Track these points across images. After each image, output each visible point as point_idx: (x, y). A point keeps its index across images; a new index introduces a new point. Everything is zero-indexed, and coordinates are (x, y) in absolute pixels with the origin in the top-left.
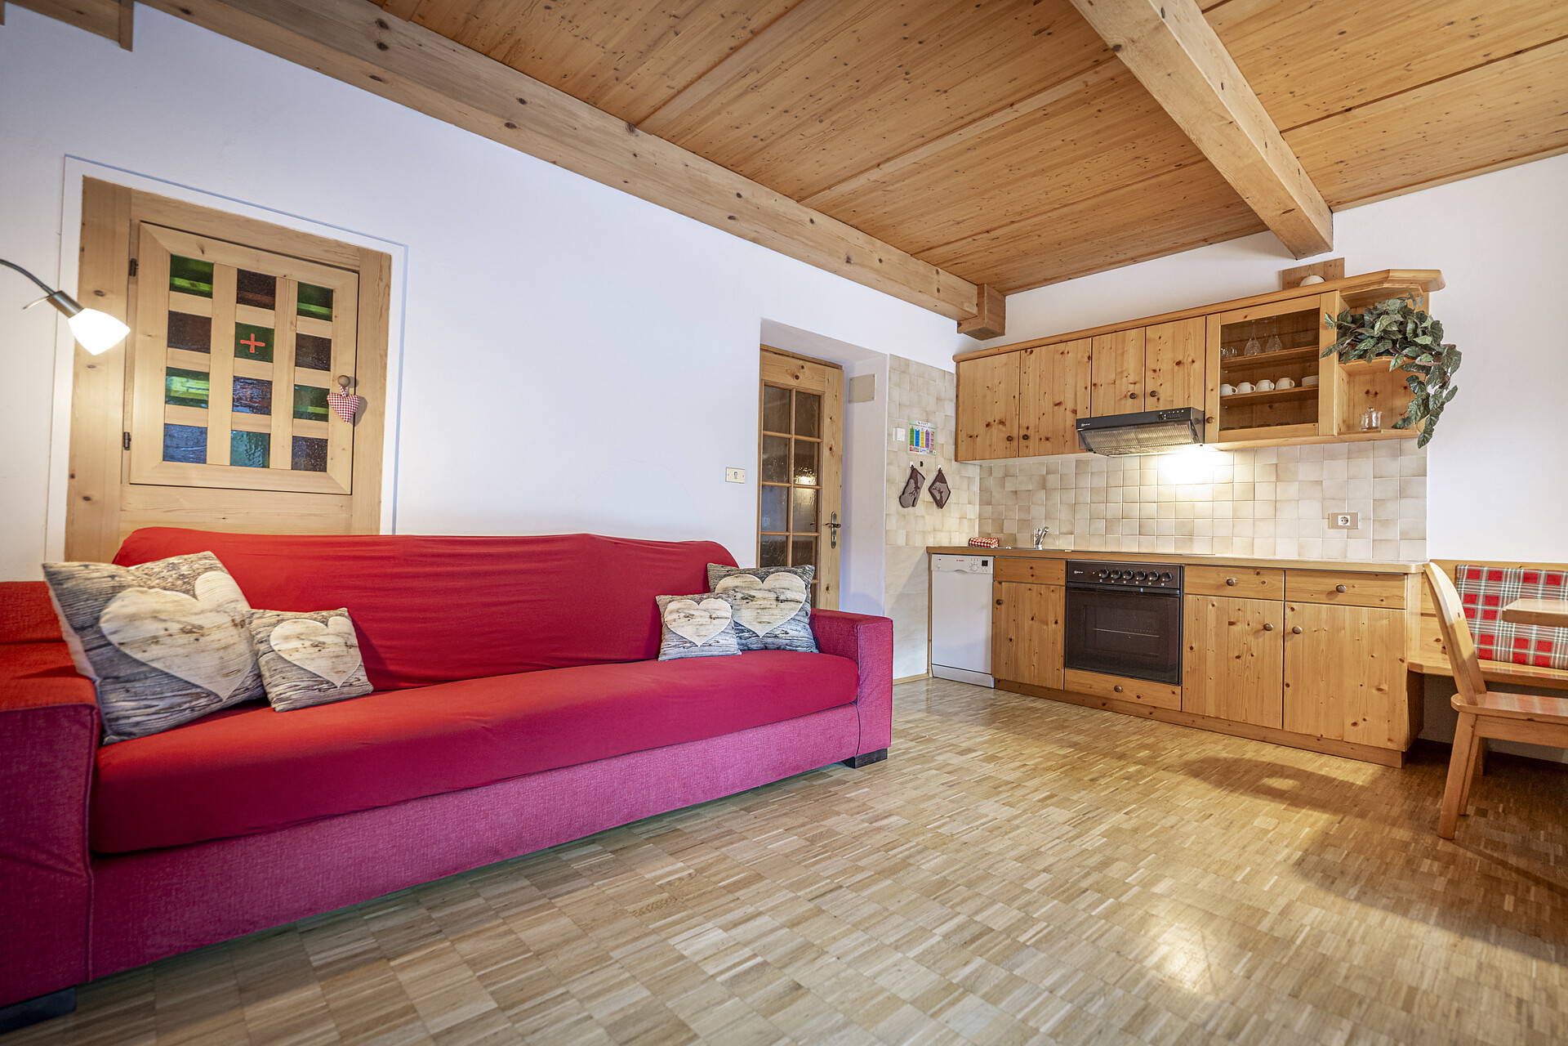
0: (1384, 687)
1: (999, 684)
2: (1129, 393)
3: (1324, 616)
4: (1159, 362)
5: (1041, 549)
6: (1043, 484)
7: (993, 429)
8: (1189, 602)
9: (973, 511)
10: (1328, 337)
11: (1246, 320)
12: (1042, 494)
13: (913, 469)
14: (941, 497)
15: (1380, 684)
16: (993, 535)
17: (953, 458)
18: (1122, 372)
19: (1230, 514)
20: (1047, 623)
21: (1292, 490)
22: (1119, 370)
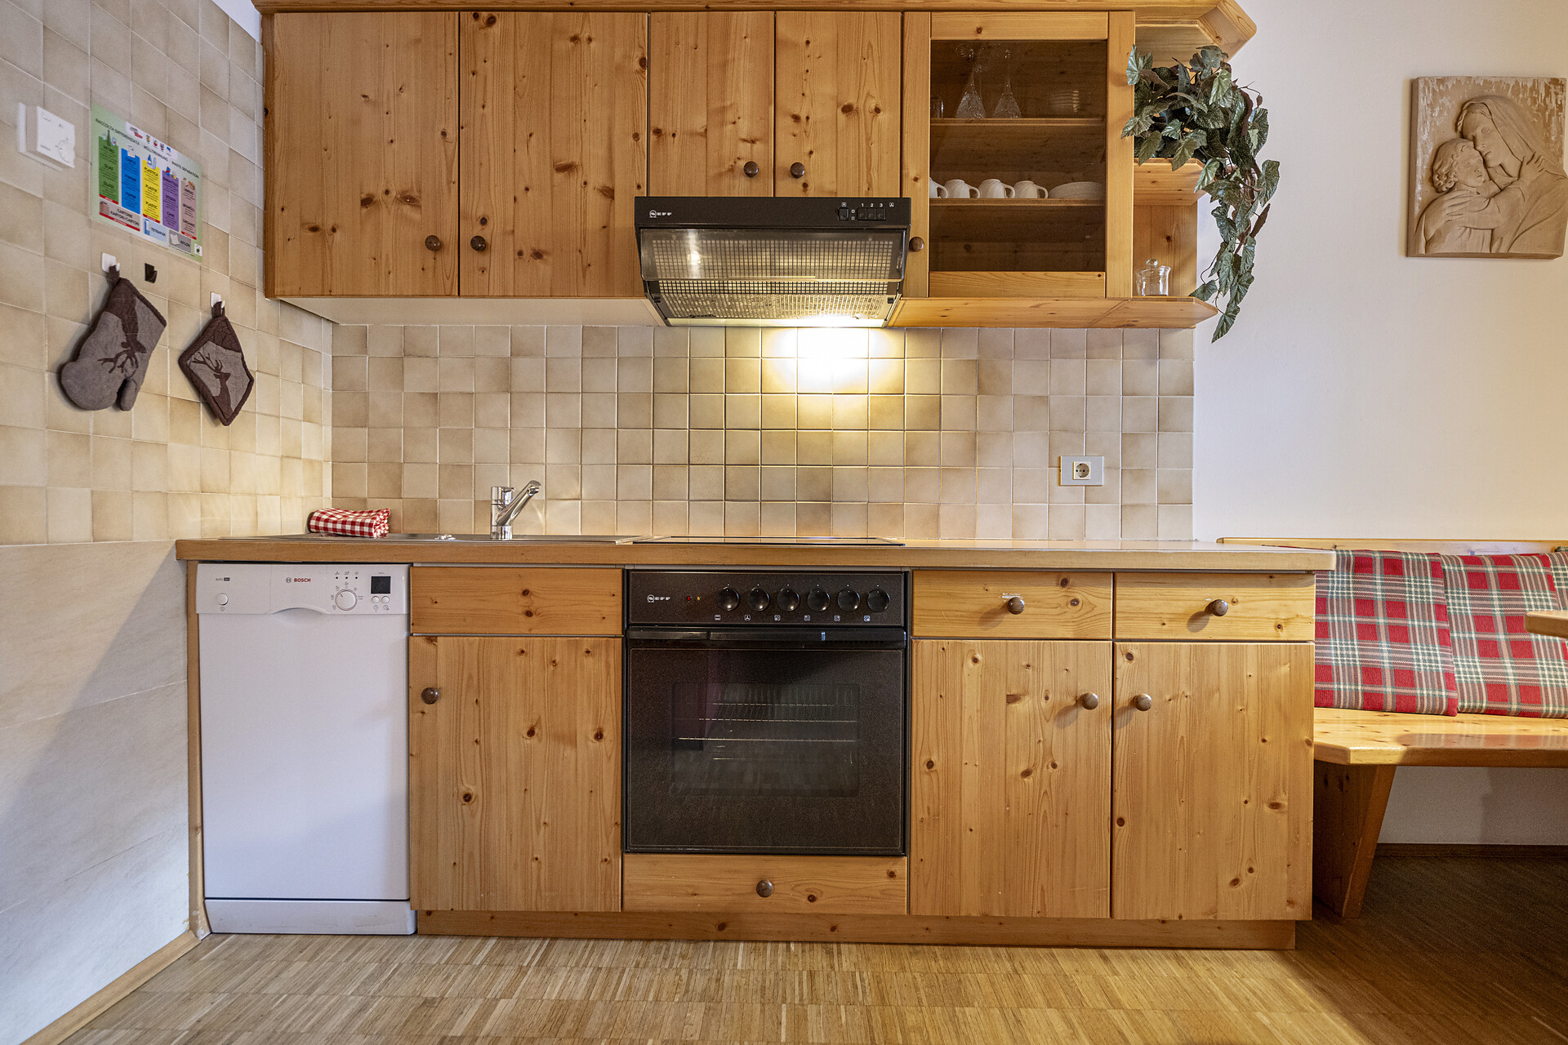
0: (1283, 799)
1: (429, 925)
2: (742, 163)
3: (1184, 667)
4: (807, 100)
5: (509, 537)
6: (505, 381)
7: (384, 213)
8: (924, 655)
9: (317, 440)
10: (1120, 102)
11: (981, 37)
12: (500, 406)
13: (117, 285)
14: (224, 390)
15: (1276, 793)
16: (374, 504)
17: (258, 283)
18: (723, 109)
19: (898, 454)
20: (572, 740)
21: (1005, 409)
22: (715, 105)
